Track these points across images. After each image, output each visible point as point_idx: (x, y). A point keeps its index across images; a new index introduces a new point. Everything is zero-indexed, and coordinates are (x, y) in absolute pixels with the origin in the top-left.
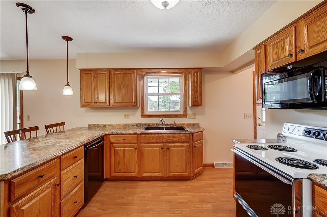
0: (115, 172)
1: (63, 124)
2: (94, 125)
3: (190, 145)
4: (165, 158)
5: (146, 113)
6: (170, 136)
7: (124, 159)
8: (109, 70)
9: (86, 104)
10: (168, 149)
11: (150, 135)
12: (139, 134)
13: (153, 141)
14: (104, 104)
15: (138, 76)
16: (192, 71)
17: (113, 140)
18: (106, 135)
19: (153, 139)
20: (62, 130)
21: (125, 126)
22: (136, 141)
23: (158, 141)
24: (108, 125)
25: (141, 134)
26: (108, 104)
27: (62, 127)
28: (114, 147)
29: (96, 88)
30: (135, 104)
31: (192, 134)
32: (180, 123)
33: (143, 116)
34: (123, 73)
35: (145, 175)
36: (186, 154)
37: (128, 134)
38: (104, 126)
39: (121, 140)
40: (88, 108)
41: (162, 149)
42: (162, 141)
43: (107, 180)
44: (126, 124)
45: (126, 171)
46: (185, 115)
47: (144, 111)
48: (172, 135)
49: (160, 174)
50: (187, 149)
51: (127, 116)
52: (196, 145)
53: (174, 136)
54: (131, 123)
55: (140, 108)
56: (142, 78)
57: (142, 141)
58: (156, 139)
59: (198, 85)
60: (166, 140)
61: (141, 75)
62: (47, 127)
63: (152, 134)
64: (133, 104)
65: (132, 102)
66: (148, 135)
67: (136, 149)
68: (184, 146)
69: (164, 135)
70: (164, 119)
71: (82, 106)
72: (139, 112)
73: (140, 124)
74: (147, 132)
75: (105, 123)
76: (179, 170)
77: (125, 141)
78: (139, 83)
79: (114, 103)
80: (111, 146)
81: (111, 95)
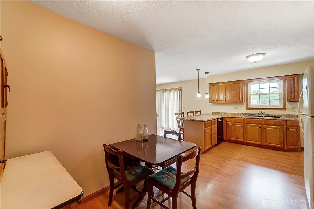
0: (229, 137)
1: (200, 111)
2: (216, 113)
3: (283, 128)
4: (263, 134)
5: (250, 107)
6: (267, 121)
7: (235, 131)
8: (225, 83)
9: (213, 101)
10: (265, 128)
11: (252, 119)
12: (244, 118)
13: (254, 122)
14: (222, 101)
15: (243, 84)
16: (290, 77)
17: (228, 120)
18: (224, 117)
19: (254, 121)
20: (200, 114)
21: (235, 114)
22: (242, 122)
23: (257, 123)
24: (224, 113)
25: (245, 118)
26: (224, 101)
27: (200, 112)
28: (229, 124)
29: (218, 93)
30: (241, 101)
31: (286, 121)
32: (279, 114)
33: (247, 108)
34: (234, 84)
35: (248, 141)
36: (279, 133)
37: (237, 118)
38: (222, 113)
39: (233, 121)
40: (212, 103)
41: (260, 128)
42: (260, 123)
43: (224, 141)
44: (235, 113)
45: (235, 137)
46: (284, 109)
47: (248, 105)
48: (268, 120)
49: (259, 143)
50: (280, 130)
51: (236, 108)
52: (290, 128)
53: (270, 121)
54: (238, 113)
55: (245, 103)
56: (247, 85)
57: (246, 122)
58: (256, 122)
59: (294, 87)
60: (263, 123)
61: (246, 84)
62: (188, 113)
63: (252, 118)
64: (240, 101)
65: (240, 100)
66: (250, 119)
67: (242, 126)
68: (278, 128)
69: (262, 120)
70: (263, 111)
71: (210, 103)
72: (244, 106)
73: (245, 113)
74: (249, 117)
75: (222, 112)
76: (273, 143)
77: (235, 121)
78: (244, 88)
79: (228, 100)
80: (227, 124)
81: (226, 96)
